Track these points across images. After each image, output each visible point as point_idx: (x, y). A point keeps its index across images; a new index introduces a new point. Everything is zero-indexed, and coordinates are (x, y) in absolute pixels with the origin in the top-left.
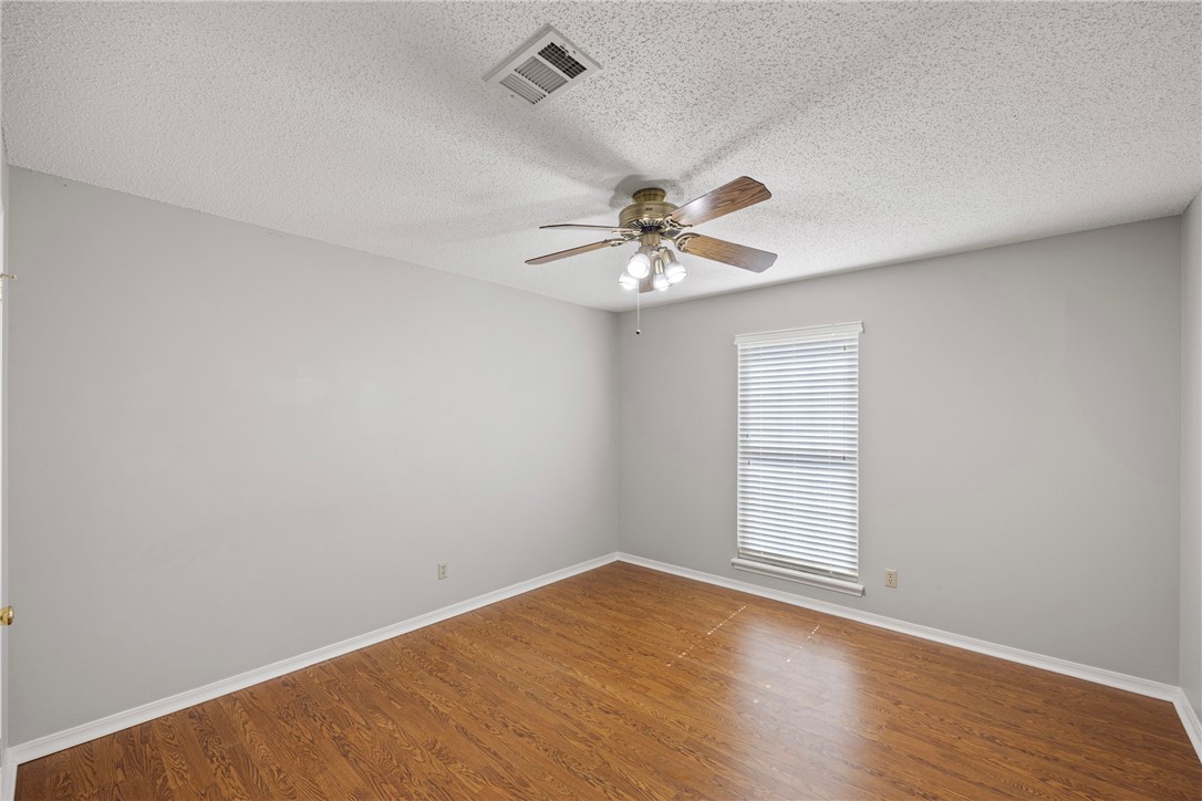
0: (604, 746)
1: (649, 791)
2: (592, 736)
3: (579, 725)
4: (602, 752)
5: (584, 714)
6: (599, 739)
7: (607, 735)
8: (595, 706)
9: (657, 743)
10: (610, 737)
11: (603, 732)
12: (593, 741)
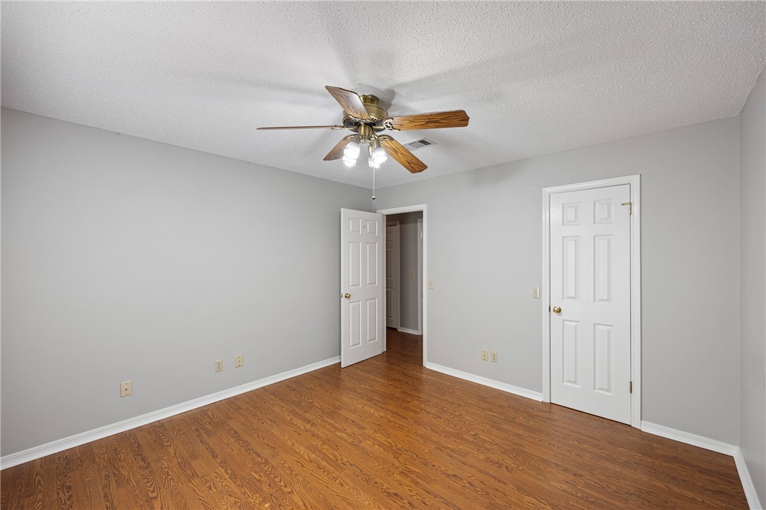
0: (397, 468)
1: (374, 445)
2: (406, 475)
3: (416, 483)
4: (399, 464)
5: (414, 493)
6: (401, 473)
7: (396, 475)
8: (406, 502)
9: (363, 470)
10: (394, 474)
11: (399, 478)
12: (405, 471)
